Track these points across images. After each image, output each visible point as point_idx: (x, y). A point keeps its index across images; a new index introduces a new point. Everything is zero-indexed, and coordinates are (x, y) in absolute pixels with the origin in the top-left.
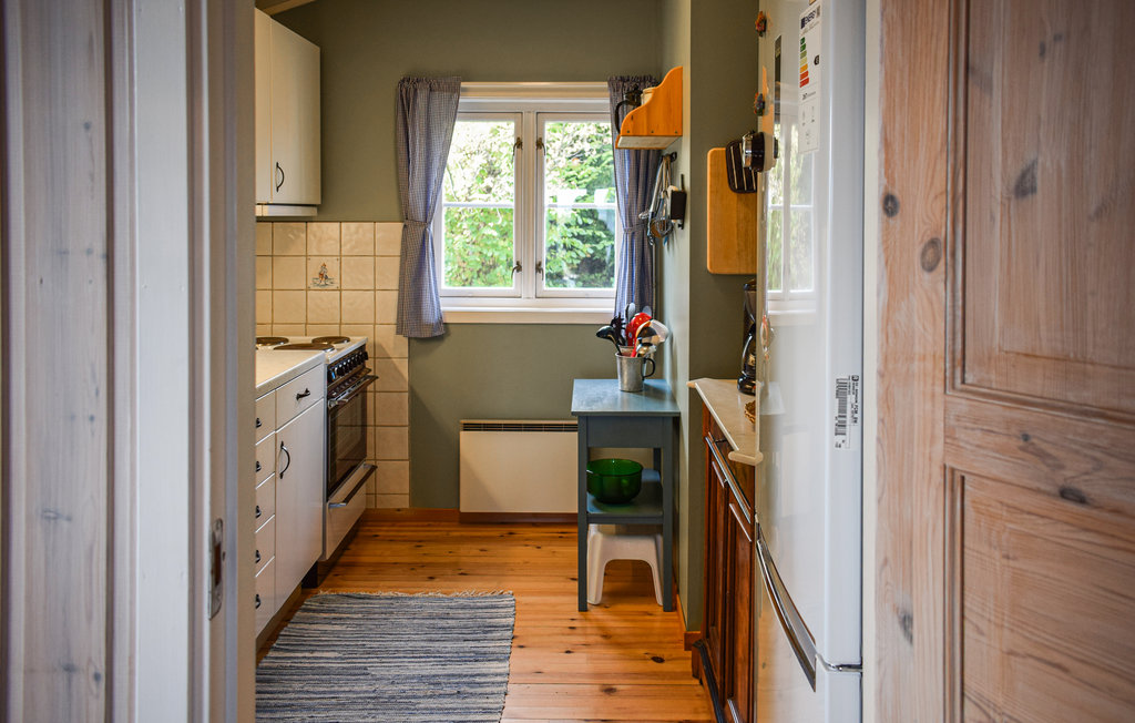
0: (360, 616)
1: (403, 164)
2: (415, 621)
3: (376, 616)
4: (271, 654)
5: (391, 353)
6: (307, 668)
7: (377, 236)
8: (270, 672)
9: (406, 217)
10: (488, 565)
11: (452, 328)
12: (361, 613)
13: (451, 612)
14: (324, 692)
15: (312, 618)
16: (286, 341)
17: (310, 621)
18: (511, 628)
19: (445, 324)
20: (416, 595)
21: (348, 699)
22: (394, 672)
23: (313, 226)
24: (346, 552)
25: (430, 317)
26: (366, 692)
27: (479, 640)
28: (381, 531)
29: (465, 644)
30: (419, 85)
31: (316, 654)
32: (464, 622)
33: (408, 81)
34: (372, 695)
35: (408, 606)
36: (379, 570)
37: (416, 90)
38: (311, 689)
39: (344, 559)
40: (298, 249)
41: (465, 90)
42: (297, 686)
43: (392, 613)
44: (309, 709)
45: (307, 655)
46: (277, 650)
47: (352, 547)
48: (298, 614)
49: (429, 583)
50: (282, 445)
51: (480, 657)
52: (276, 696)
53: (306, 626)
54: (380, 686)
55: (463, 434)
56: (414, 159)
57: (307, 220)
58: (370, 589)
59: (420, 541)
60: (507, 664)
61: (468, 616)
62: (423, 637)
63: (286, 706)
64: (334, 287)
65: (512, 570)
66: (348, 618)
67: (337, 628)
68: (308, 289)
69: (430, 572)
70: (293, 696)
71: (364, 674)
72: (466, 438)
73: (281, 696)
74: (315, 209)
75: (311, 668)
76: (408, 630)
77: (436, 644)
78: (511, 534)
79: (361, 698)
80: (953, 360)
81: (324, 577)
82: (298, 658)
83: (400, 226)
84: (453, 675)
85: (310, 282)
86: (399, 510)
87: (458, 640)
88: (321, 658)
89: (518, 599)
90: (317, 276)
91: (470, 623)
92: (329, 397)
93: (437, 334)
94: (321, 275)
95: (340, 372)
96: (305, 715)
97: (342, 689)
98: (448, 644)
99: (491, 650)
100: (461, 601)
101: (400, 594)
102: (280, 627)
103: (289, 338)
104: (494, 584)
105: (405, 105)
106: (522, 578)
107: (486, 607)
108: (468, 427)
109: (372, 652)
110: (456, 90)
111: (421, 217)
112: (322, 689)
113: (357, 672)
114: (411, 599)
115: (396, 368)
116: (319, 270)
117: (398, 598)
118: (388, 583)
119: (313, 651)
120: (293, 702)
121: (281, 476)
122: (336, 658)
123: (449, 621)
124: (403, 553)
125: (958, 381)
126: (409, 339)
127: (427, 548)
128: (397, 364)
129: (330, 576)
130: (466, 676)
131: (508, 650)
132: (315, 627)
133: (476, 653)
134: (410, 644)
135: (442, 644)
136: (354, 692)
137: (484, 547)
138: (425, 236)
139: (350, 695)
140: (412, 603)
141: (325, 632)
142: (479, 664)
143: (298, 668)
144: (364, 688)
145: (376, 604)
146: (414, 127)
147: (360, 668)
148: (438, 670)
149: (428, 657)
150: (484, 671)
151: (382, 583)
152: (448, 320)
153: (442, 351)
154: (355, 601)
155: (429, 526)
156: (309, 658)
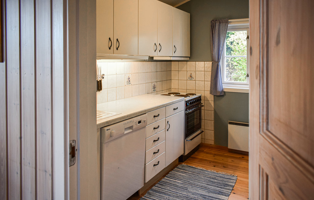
0: (191, 173)
1: (212, 45)
2: (205, 178)
3: (195, 174)
4: (166, 178)
5: (209, 99)
6: (172, 184)
7: (205, 66)
8: (164, 182)
9: (213, 60)
10: (233, 166)
11: (226, 93)
12: (192, 172)
13: (216, 177)
14: (174, 192)
15: (179, 170)
16: (180, 94)
17: (178, 171)
18: (233, 187)
19: (224, 92)
20: (208, 170)
21: (180, 195)
22: (194, 191)
23: (189, 63)
24: (194, 154)
25: (219, 89)
26: (185, 195)
27: (222, 188)
28: (205, 150)
29: (217, 188)
30: (216, 22)
31: (176, 181)
32: (219, 181)
33: (213, 21)
34: (186, 196)
35: (205, 173)
36: (202, 161)
37: (215, 23)
38: (171, 190)
39: (192, 156)
40: (184, 69)
41: (230, 22)
42: (168, 188)
43: (200, 174)
44: (169, 195)
45: (174, 180)
46: (167, 177)
47: (196, 153)
48: (176, 168)
49: (213, 168)
50: (168, 122)
51: (221, 193)
52: (162, 189)
53: (176, 172)
54: (189, 194)
55: (229, 125)
56: (215, 43)
57: (187, 61)
58: (196, 166)
59: (215, 155)
60: (228, 198)
61: (221, 180)
62: (206, 183)
63: (164, 193)
64: (194, 80)
65: (239, 169)
66: (188, 173)
67: (184, 175)
68: (187, 80)
69: (215, 164)
70: (166, 190)
71: (186, 190)
72: (230, 126)
73: (164, 190)
74: (189, 58)
75: (174, 184)
76: (202, 180)
77: (209, 186)
78: (243, 157)
79: (183, 196)
80: (263, 119)
81: (185, 160)
82: (171, 180)
83: (211, 63)
84: (210, 197)
85: (188, 78)
86: (211, 145)
87: (216, 186)
88: (177, 182)
89: (238, 178)
90: (189, 76)
91: (221, 182)
92: (186, 110)
93: (222, 94)
94: (190, 76)
95: (191, 103)
96: (167, 197)
97: (179, 192)
98: (212, 187)
99: (224, 192)
100: (221, 175)
101: (204, 169)
102: (170, 171)
103: (180, 93)
104: (232, 172)
105: (213, 27)
106: (242, 172)
107: (227, 179)
108: (231, 123)
109: (191, 184)
110: (227, 23)
111: (217, 60)
112: (174, 191)
113: (185, 188)
114: (206, 171)
115: (210, 104)
116: (190, 75)
117: (203, 170)
118: (202, 165)
119: (175, 180)
120: (166, 192)
121: (168, 130)
122: (181, 183)
123: (215, 180)
124: (210, 157)
125: (265, 128)
126: (214, 96)
127: (216, 157)
128: (211, 103)
129: (187, 160)
130: (214, 198)
131: (230, 193)
132: (178, 173)
133: (220, 192)
134: (202, 184)
135: (211, 186)
136: (182, 194)
137: (233, 160)
138: (218, 65)
139: (181, 195)
140: (207, 172)
141: (180, 175)
142: (219, 195)
143: (170, 183)
144: (185, 194)
145: (196, 170)
146: (215, 34)
147: (186, 188)
148: (207, 194)
149: (205, 189)
150: (220, 198)
151: (200, 165)
152: (225, 91)
153: (223, 100)
154: (191, 168)
155: (219, 151)
156: (174, 181)
